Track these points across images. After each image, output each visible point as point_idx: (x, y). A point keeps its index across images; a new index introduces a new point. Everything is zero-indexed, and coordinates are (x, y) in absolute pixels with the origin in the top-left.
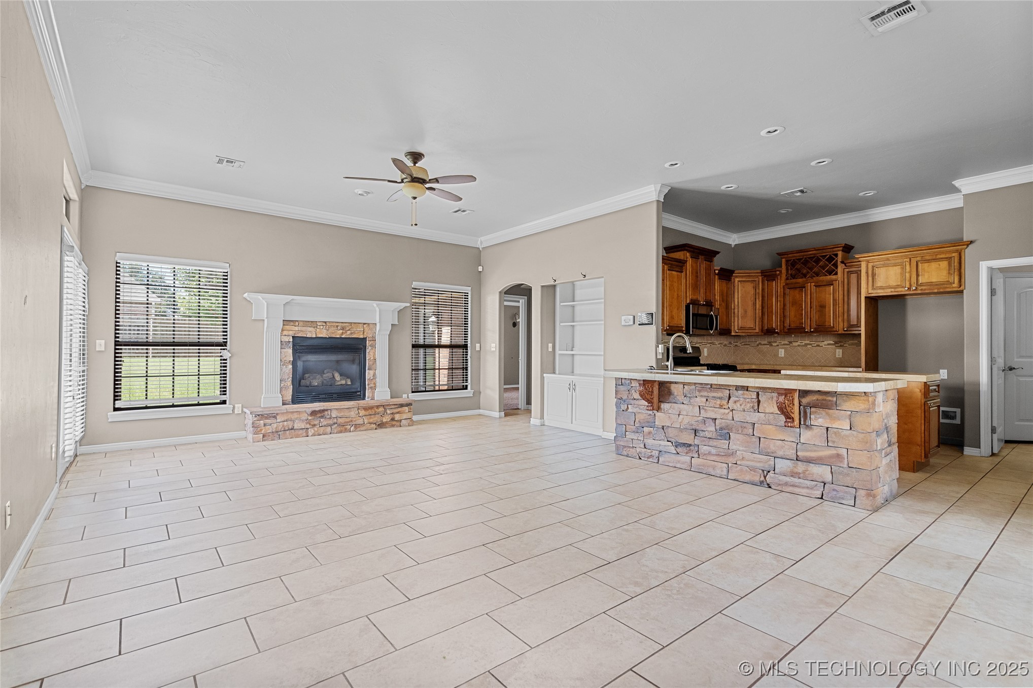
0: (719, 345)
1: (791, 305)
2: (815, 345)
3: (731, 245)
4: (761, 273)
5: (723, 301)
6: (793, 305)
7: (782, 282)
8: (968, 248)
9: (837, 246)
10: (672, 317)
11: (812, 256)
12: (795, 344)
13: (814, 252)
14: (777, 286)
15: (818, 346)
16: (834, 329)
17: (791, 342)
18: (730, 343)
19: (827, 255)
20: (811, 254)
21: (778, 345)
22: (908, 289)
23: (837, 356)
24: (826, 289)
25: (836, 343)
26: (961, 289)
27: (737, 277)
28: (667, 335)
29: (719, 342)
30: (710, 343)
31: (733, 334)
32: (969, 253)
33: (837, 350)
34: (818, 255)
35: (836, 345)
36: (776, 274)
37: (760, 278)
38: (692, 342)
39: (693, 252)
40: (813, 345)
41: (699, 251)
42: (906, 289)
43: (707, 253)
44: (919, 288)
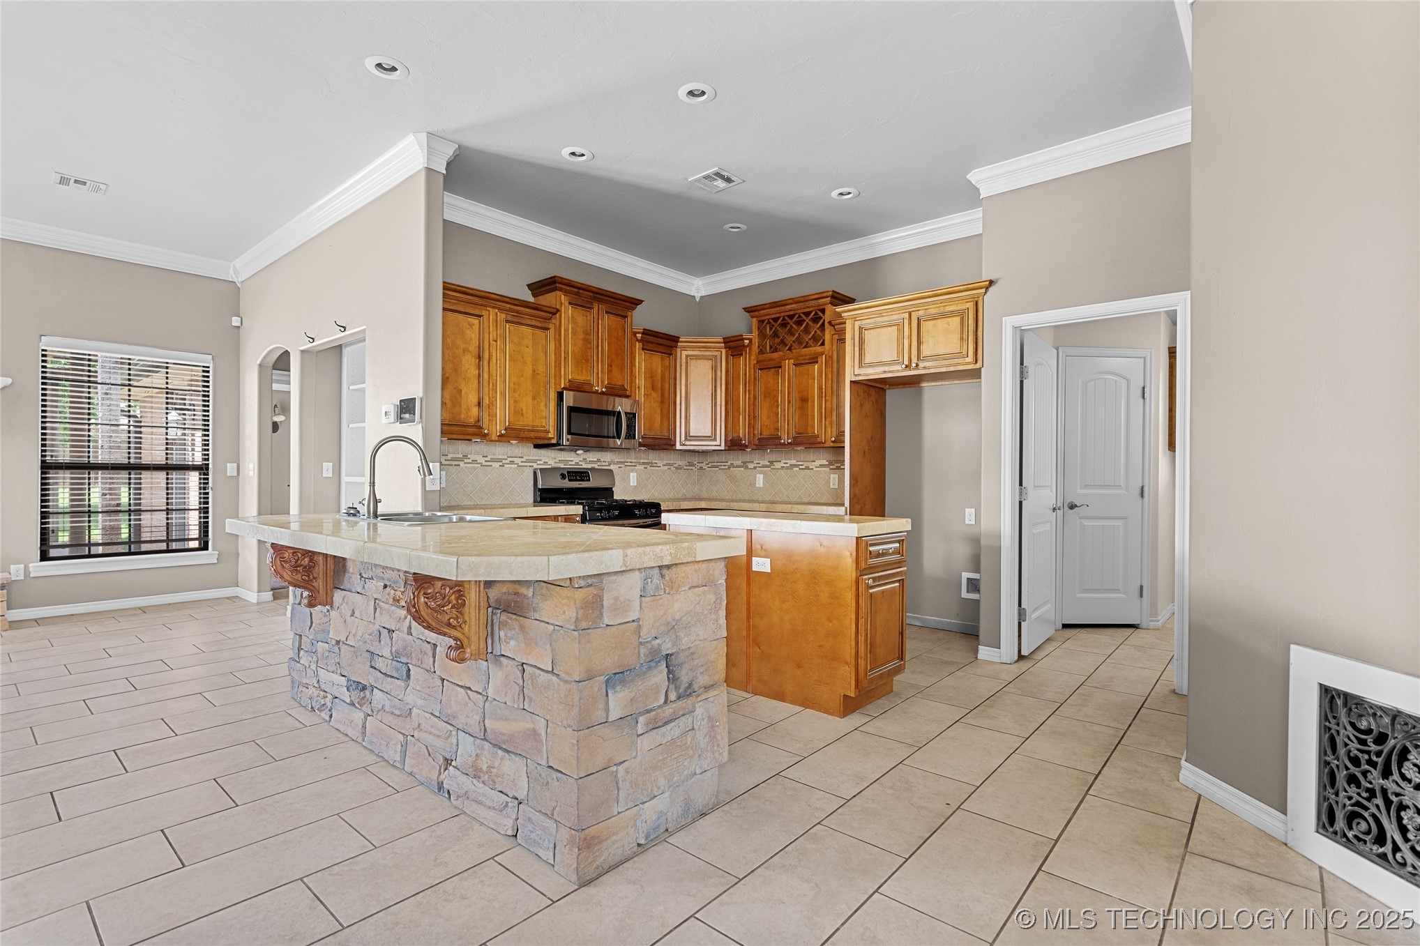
0: (666, 468)
1: (763, 396)
2: (804, 467)
3: (694, 297)
4: (725, 343)
5: (653, 388)
6: (765, 397)
7: (753, 358)
8: (988, 293)
9: (822, 295)
10: (518, 412)
11: (792, 313)
12: (778, 465)
13: (794, 305)
14: (745, 364)
15: (807, 468)
16: (819, 440)
17: (772, 462)
18: (691, 464)
19: (811, 312)
20: (790, 311)
21: (755, 468)
22: (907, 366)
23: (832, 487)
24: (808, 370)
25: (831, 463)
26: (978, 366)
27: (685, 348)
28: (534, 448)
29: (665, 462)
30: (644, 463)
31: (678, 447)
32: (990, 300)
33: (832, 476)
34: (799, 312)
35: (831, 467)
36: (744, 346)
37: (724, 351)
38: (599, 460)
39: (577, 294)
40: (801, 467)
41: (591, 294)
42: (904, 366)
43: (612, 300)
44: (921, 365)
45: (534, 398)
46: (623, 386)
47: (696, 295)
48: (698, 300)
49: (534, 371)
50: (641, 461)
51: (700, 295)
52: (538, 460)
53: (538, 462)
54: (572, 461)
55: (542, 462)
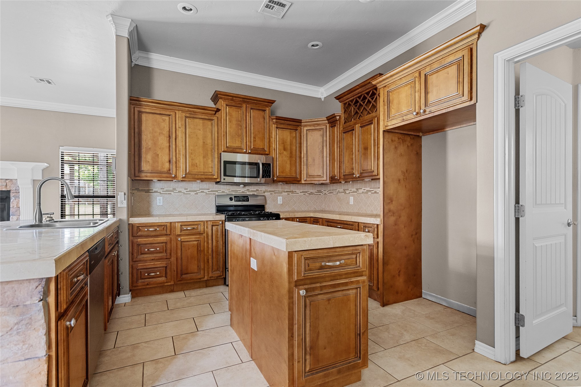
0: (303, 194)
2: (373, 192)
3: (320, 98)
4: (328, 120)
5: (285, 149)
6: (346, 149)
7: (341, 127)
8: (482, 38)
11: (359, 95)
12: (360, 191)
13: (360, 89)
14: (337, 130)
15: (376, 192)
16: (374, 174)
17: (357, 189)
18: (320, 191)
19: (370, 91)
21: (349, 193)
22: (417, 113)
24: (368, 129)
26: (472, 103)
27: (305, 126)
29: (301, 191)
30: (287, 192)
31: (303, 182)
34: (363, 93)
36: (337, 120)
37: (328, 125)
38: (257, 190)
39: (232, 100)
40: (372, 192)
41: (241, 99)
42: (415, 113)
43: (255, 102)
44: (428, 110)
45: (204, 157)
46: (264, 149)
47: (321, 97)
48: (323, 100)
49: (204, 143)
50: (286, 190)
51: (324, 97)
52: (219, 191)
53: (219, 192)
54: (240, 191)
55: (221, 192)
